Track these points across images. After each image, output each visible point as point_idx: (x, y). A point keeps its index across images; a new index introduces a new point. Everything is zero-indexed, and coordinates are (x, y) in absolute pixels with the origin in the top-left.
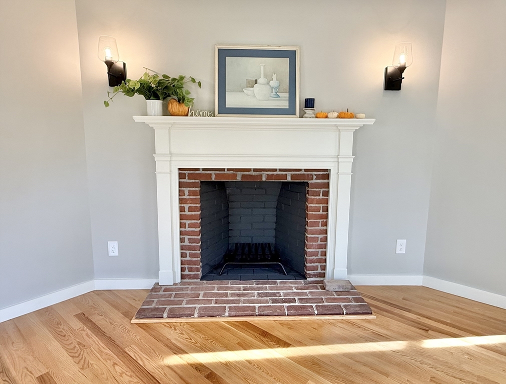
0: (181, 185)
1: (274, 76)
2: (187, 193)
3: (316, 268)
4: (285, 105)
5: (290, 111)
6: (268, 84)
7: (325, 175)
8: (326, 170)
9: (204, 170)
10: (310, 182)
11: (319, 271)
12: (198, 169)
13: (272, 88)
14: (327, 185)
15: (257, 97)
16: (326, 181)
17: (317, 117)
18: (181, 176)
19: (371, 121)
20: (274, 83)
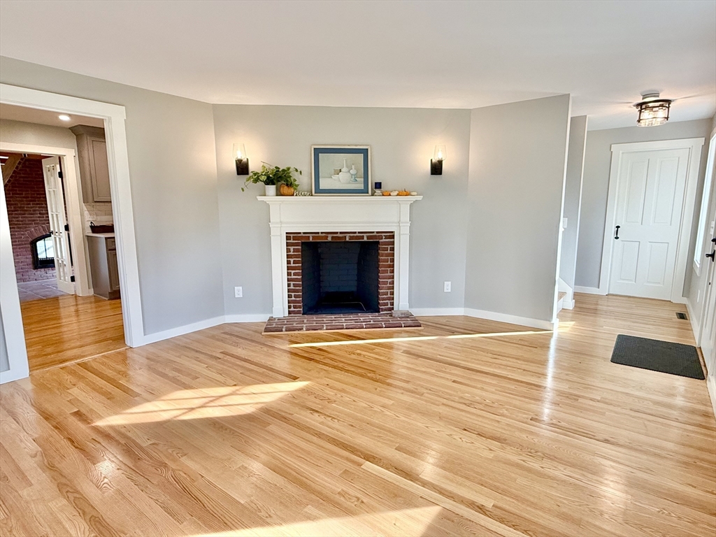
0: (288, 244)
1: (353, 166)
2: (292, 250)
3: (387, 304)
4: (361, 187)
5: (364, 191)
6: (349, 172)
7: (391, 235)
8: (392, 232)
9: (304, 233)
10: (381, 241)
11: (389, 306)
12: (300, 233)
13: (352, 175)
14: (393, 243)
15: (342, 181)
16: (392, 240)
17: (383, 195)
18: (288, 238)
19: (420, 198)
20: (353, 172)
